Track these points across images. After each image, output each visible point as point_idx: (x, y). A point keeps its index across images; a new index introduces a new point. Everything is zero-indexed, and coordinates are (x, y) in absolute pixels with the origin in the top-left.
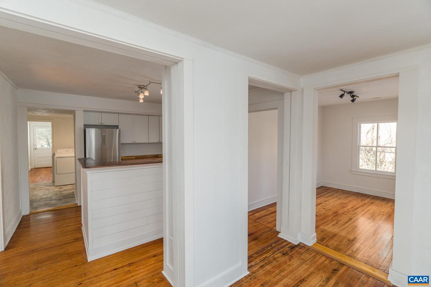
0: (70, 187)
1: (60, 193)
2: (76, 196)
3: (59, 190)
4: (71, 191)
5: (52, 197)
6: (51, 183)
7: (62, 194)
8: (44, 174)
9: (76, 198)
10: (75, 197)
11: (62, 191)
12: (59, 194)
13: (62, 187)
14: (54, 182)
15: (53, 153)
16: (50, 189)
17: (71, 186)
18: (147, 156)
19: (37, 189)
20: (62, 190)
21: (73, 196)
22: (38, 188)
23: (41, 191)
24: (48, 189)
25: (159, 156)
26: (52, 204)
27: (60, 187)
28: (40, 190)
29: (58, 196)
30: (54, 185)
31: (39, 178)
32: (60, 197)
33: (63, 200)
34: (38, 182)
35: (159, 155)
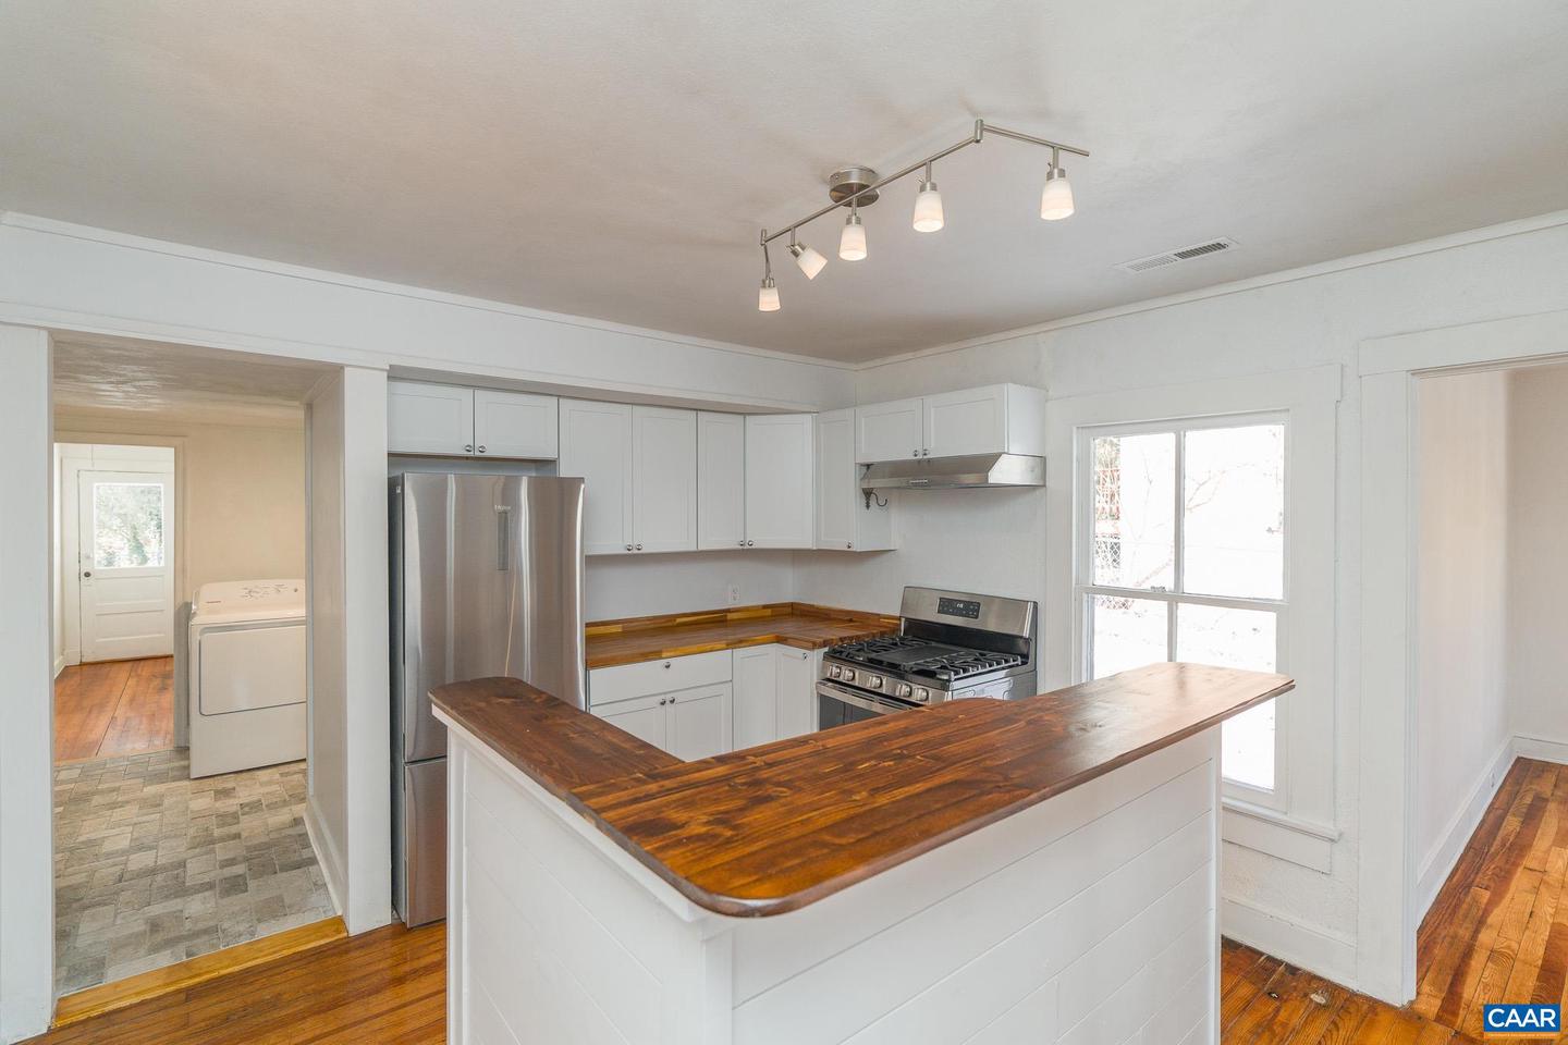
0: (270, 783)
1: (226, 830)
2: (319, 857)
3: (218, 804)
4: (284, 816)
5: (182, 864)
6: (170, 761)
7: (237, 836)
8: (125, 699)
9: (322, 864)
10: (313, 861)
11: (235, 818)
12: (222, 839)
13: (229, 783)
14: (183, 750)
15: (180, 601)
16: (166, 802)
17: (274, 774)
18: (679, 620)
19: (97, 800)
20: (230, 805)
21: (306, 854)
22: (102, 792)
23: (118, 814)
24: (156, 804)
25: (730, 616)
26: (188, 925)
27: (220, 784)
28: (113, 806)
29: (222, 852)
30: (185, 774)
31: (104, 720)
32: (231, 862)
33: (252, 884)
34: (98, 745)
35: (728, 611)
